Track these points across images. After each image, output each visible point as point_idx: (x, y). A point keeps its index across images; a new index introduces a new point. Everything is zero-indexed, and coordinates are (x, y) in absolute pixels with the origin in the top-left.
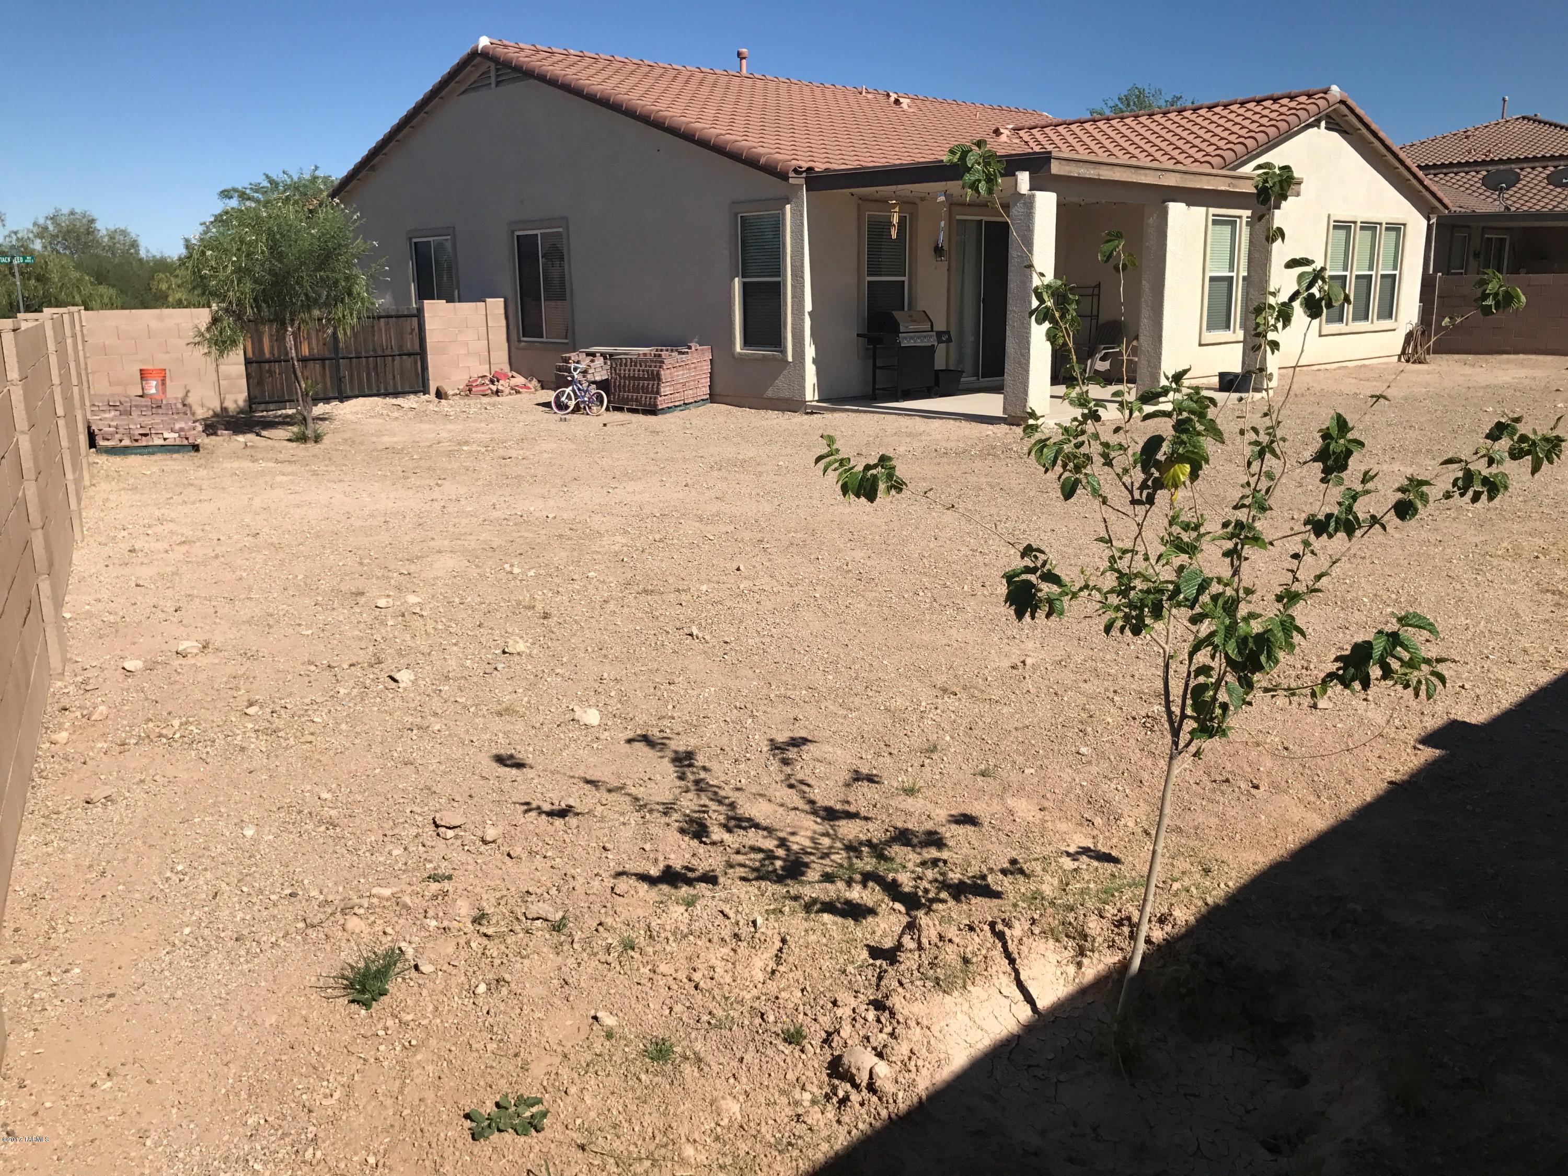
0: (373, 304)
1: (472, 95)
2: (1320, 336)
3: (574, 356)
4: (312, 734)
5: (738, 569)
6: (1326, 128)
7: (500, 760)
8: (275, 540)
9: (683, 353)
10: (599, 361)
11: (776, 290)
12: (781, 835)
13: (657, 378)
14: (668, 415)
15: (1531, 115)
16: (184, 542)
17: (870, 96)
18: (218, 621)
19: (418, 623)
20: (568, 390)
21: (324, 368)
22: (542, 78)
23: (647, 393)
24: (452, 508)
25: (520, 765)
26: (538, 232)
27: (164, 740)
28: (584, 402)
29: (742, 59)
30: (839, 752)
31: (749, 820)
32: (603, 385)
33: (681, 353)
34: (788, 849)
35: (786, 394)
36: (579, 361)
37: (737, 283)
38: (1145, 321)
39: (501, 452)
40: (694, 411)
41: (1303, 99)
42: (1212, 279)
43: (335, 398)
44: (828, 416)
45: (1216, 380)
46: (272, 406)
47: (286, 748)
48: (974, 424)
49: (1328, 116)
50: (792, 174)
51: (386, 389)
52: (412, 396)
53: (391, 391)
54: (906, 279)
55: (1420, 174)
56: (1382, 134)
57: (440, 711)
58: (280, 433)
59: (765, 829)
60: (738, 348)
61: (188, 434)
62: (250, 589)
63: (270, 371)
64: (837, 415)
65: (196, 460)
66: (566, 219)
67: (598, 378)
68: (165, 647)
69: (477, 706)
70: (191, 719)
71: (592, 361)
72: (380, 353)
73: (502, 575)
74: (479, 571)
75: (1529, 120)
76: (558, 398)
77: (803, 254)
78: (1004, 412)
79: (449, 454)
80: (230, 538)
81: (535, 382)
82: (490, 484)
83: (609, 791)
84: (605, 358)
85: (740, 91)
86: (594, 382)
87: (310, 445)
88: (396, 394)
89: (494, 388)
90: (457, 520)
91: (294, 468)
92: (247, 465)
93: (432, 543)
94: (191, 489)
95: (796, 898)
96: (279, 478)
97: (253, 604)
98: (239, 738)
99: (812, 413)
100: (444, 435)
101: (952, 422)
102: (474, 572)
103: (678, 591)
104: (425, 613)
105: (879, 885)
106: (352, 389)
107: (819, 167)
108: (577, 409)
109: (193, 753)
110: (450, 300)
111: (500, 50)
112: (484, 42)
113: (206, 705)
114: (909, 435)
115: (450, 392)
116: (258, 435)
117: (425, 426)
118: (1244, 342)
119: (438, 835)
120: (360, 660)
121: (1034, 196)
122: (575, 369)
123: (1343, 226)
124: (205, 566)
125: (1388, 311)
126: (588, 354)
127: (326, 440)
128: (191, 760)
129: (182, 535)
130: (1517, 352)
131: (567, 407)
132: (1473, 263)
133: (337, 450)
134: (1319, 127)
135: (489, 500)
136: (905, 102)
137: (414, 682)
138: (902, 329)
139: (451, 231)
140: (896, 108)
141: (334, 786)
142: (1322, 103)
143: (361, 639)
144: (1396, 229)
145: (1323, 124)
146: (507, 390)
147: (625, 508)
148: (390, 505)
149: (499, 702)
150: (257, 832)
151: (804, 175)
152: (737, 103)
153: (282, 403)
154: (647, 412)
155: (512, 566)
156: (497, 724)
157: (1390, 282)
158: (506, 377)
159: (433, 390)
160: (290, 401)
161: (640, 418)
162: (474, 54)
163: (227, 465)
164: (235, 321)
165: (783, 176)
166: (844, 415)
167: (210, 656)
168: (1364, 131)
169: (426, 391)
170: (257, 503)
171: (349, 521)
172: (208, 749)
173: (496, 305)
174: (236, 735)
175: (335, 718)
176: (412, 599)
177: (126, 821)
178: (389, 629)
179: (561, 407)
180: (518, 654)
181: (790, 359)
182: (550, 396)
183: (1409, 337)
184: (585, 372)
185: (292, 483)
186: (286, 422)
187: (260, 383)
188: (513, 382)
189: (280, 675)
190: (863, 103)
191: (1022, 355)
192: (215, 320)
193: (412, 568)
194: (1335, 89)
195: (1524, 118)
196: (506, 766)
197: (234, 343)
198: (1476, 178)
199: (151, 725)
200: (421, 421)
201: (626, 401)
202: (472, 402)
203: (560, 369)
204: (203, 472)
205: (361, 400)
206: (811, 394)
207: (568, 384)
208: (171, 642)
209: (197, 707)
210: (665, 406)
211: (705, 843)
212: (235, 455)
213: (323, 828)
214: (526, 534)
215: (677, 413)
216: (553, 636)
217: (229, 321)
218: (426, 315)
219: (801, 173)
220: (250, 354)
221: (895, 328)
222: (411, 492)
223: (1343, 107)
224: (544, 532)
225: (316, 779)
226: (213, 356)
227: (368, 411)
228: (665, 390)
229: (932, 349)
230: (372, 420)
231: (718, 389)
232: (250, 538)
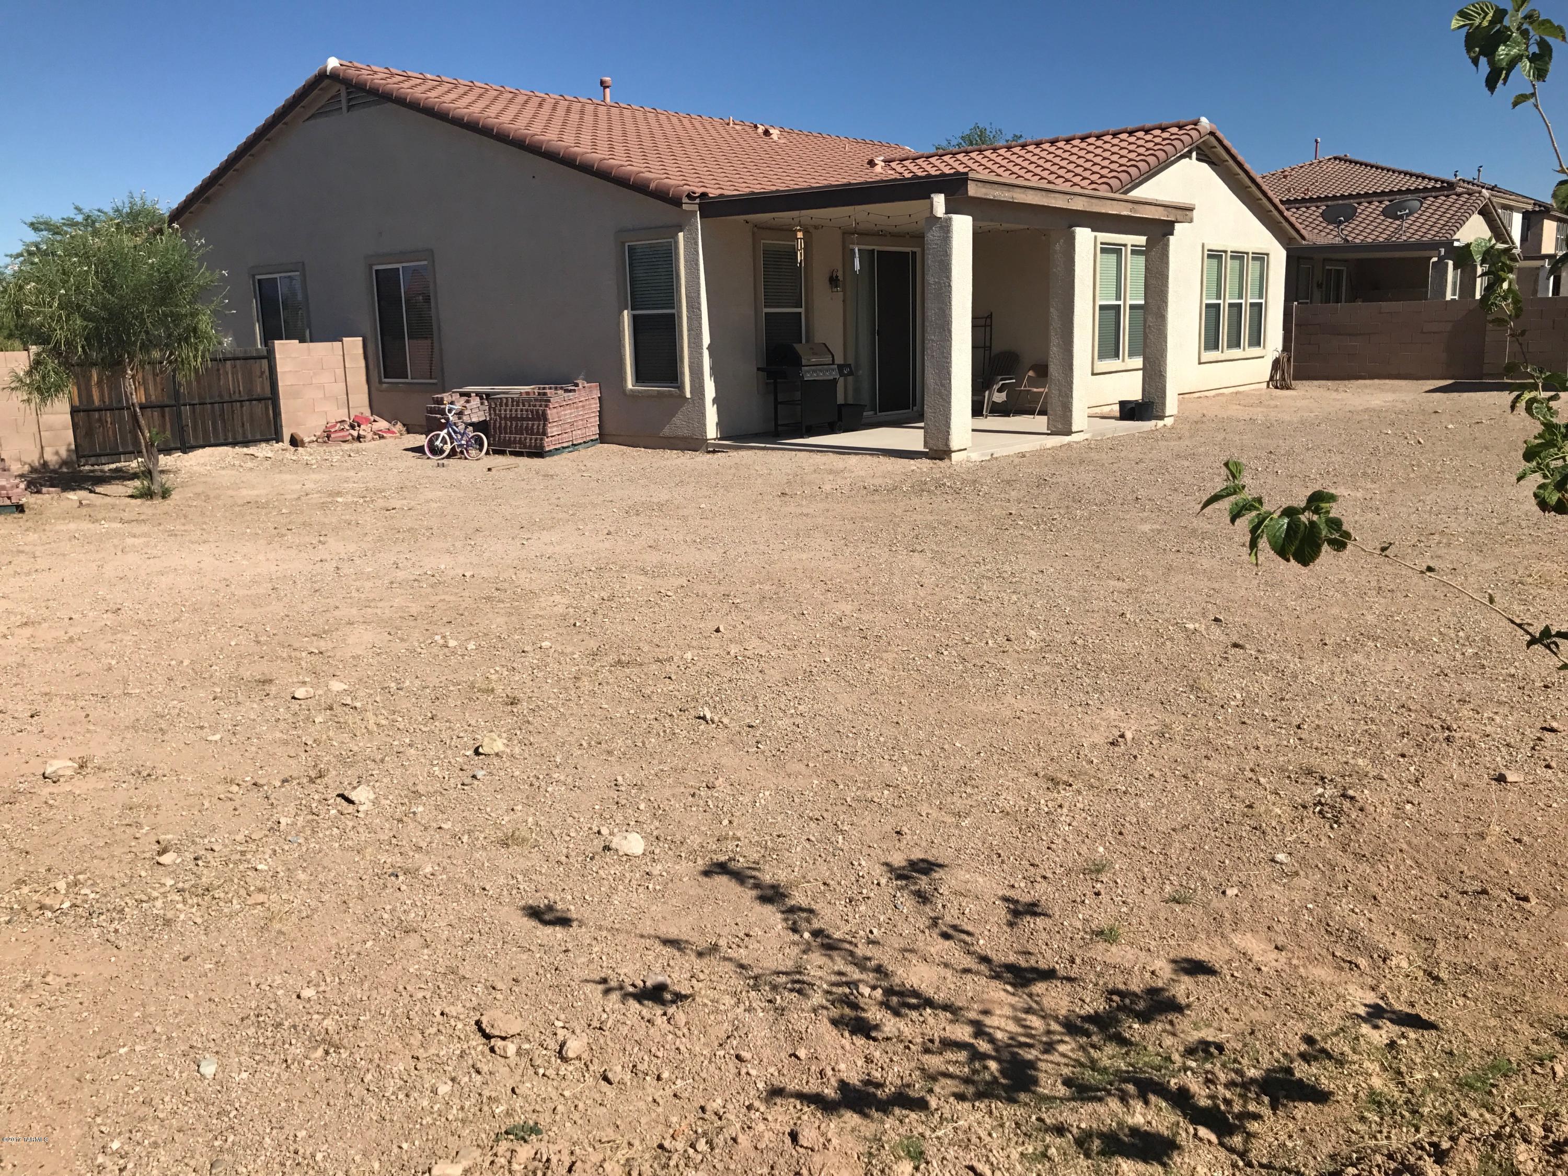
0: (220, 343)
1: (322, 121)
2: (1200, 363)
3: (446, 397)
4: (261, 890)
5: (718, 630)
6: (1198, 159)
7: (535, 913)
8: (142, 616)
9: (570, 391)
10: (475, 402)
11: (670, 324)
12: (972, 1015)
13: (544, 418)
14: (556, 458)
15: (1342, 155)
16: (26, 624)
17: (737, 127)
18: (92, 727)
19: (351, 718)
20: (443, 433)
21: (163, 416)
22: (401, 101)
23: (532, 434)
24: (346, 569)
25: (564, 922)
26: (399, 266)
27: (49, 914)
28: (461, 446)
29: (605, 87)
30: (980, 880)
31: (915, 993)
32: (477, 426)
33: (567, 391)
34: (992, 1040)
35: (685, 432)
36: (452, 402)
37: (626, 315)
38: (1055, 349)
39: (381, 503)
40: (583, 452)
41: (1175, 130)
42: (1102, 308)
43: (176, 449)
44: (733, 454)
45: (1117, 408)
46: (103, 460)
47: (230, 917)
48: (892, 459)
49: (1198, 148)
50: (685, 200)
51: (234, 438)
52: (264, 445)
53: (240, 439)
54: (802, 310)
55: (1282, 207)
56: (1247, 166)
57: (424, 845)
58: (115, 488)
59: (946, 1007)
60: (630, 385)
61: (10, 493)
62: (126, 683)
63: (100, 420)
64: (743, 453)
65: (22, 522)
66: (431, 252)
67: (475, 419)
68: (25, 769)
69: (469, 833)
70: (81, 877)
71: (468, 402)
72: (227, 398)
73: (435, 650)
74: (406, 645)
75: (1340, 160)
76: (431, 442)
77: (699, 284)
78: (925, 446)
79: (323, 506)
80: (84, 616)
81: (399, 426)
82: (380, 539)
83: (700, 955)
84: (481, 398)
85: (609, 119)
86: (472, 424)
87: (157, 501)
88: (246, 443)
89: (355, 433)
90: (358, 583)
91: (145, 528)
92: (86, 526)
93: (337, 613)
94: (23, 557)
95: (1060, 1130)
96: (130, 541)
97: (133, 701)
98: (159, 904)
99: (714, 452)
100: (310, 486)
101: (869, 457)
102: (400, 648)
103: (658, 660)
104: (358, 705)
105: (1166, 1100)
106: (196, 437)
107: (713, 192)
108: (453, 454)
109: (95, 932)
110: (302, 341)
111: (352, 72)
112: (333, 63)
113: (97, 853)
114: (831, 472)
115: (306, 440)
116: (91, 492)
117: (287, 477)
118: (1144, 369)
119: (492, 1050)
120: (295, 775)
121: (950, 219)
122: (450, 411)
123: (1215, 256)
124: (60, 653)
125: (1257, 339)
126: (462, 394)
127: (175, 496)
128: (94, 945)
129: (22, 614)
130: (1371, 377)
131: (442, 451)
132: (1317, 294)
133: (190, 506)
134: (1190, 158)
135: (388, 558)
136: (775, 133)
137: (375, 802)
138: (804, 362)
139: (301, 267)
140: (766, 139)
141: (313, 974)
142: (1194, 134)
143: (286, 743)
144: (1261, 258)
145: (1194, 154)
146: (370, 436)
147: (551, 562)
148: (273, 568)
149: (497, 826)
150: (222, 1067)
151: (698, 201)
152: (610, 129)
153: (115, 455)
154: (531, 455)
155: (444, 637)
156: (509, 860)
157: (1258, 309)
158: (367, 421)
159: (287, 437)
160: (124, 453)
161: (524, 461)
162: (322, 76)
163: (62, 526)
164: (60, 364)
165: (676, 202)
166: (750, 453)
167: (92, 779)
168: (1231, 162)
169: (278, 439)
170: (109, 571)
171: (228, 590)
172: (115, 924)
173: (354, 344)
174: (151, 899)
175: (284, 863)
176: (337, 686)
177: (17, 1059)
178: (318, 727)
179: (436, 451)
180: (497, 754)
181: (688, 395)
182: (421, 440)
183: (1276, 364)
184: (460, 414)
185: (147, 545)
186: (122, 476)
187: (90, 433)
188: (376, 426)
189: (192, 800)
190: (734, 133)
191: (943, 385)
192: (37, 364)
193: (323, 645)
194: (1204, 120)
195: (1335, 158)
196: (546, 923)
197: (58, 388)
198: (1315, 212)
199: (25, 890)
200: (281, 472)
201: (509, 443)
202: (332, 449)
203: (431, 411)
204: (32, 537)
205: (208, 450)
206: (712, 432)
207: (442, 427)
208: (34, 761)
209: (87, 856)
210: (552, 448)
211: (875, 1039)
212: (67, 516)
213: (320, 1052)
214: (447, 598)
215: (565, 455)
216: (531, 728)
217: (52, 364)
218: (277, 356)
219: (695, 198)
220: (77, 403)
221: (796, 361)
222: (293, 552)
223: (1212, 139)
224: (466, 594)
225: (285, 965)
226: (33, 405)
227: (218, 462)
228: (552, 430)
229: (835, 381)
230: (223, 472)
231: (609, 428)
232: (109, 615)
